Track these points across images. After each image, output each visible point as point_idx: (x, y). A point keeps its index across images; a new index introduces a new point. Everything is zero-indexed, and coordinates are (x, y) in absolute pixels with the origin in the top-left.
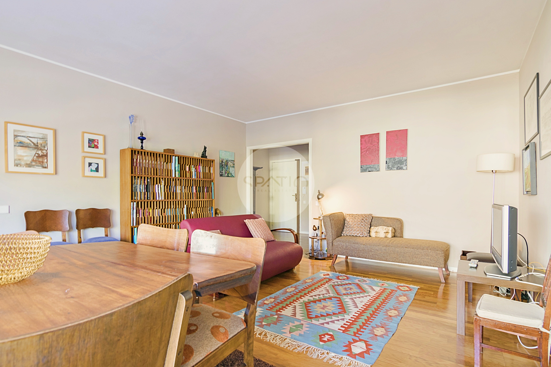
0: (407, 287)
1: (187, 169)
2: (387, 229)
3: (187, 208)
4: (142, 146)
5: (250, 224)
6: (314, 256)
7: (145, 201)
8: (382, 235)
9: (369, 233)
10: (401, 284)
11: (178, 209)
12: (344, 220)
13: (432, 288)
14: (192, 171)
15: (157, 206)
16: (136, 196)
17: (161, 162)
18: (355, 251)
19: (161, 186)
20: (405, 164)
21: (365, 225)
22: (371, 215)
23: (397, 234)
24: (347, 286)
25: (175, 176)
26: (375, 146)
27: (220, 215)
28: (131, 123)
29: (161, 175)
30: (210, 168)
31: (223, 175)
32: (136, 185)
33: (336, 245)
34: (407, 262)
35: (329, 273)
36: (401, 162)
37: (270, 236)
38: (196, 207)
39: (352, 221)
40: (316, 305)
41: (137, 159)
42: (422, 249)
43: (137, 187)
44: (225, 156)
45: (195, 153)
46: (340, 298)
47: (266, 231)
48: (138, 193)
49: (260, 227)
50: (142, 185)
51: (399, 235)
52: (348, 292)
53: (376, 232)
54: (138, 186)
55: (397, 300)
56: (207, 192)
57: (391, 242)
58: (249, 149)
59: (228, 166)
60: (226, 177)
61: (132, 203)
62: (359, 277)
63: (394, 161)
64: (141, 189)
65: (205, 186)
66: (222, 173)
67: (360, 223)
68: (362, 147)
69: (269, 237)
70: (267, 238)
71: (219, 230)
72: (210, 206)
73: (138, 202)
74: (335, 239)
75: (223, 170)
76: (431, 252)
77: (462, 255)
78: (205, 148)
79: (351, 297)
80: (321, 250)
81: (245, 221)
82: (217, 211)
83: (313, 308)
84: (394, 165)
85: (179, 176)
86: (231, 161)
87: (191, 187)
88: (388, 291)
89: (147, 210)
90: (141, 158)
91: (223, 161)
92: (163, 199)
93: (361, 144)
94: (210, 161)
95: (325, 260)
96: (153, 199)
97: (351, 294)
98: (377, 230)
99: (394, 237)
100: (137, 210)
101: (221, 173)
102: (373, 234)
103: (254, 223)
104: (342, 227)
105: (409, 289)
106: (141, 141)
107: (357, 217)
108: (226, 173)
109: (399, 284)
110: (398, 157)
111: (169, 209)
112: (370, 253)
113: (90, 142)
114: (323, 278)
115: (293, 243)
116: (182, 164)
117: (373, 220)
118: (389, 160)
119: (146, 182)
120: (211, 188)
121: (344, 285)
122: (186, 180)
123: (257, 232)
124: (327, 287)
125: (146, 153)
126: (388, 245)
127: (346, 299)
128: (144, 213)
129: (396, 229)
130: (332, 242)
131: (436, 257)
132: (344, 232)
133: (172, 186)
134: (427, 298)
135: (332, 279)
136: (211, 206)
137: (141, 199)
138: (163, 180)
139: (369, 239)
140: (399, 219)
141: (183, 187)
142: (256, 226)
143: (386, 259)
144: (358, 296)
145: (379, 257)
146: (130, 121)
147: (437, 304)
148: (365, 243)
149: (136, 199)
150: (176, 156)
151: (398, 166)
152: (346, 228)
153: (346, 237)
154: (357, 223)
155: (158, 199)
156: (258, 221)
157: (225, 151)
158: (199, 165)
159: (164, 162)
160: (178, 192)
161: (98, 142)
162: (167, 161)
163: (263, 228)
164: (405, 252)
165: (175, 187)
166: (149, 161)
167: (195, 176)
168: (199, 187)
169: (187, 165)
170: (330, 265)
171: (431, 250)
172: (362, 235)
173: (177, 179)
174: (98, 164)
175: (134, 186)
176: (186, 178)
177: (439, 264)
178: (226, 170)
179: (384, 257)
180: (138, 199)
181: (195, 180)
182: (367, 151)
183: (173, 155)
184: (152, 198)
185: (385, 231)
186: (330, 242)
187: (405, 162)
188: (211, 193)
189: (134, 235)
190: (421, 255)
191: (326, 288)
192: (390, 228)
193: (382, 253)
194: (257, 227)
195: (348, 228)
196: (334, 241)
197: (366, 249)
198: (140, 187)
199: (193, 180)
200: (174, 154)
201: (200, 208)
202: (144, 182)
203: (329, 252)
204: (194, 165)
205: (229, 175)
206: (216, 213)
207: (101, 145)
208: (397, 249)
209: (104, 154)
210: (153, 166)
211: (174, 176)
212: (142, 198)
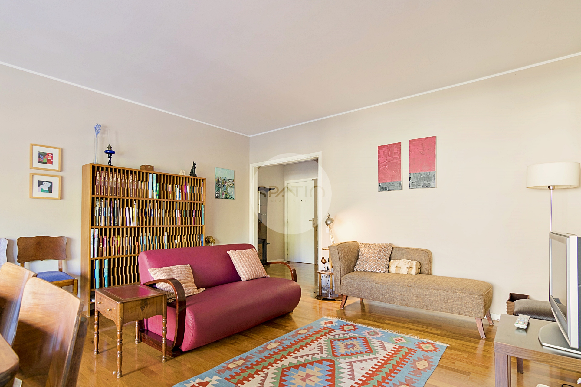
0: (432, 344)
1: (169, 189)
2: (410, 263)
3: (168, 237)
4: (110, 161)
5: (234, 257)
6: (321, 296)
7: (110, 227)
8: (404, 271)
9: (388, 268)
10: (424, 340)
11: (156, 237)
12: (358, 251)
13: (467, 347)
14: (176, 191)
15: (127, 233)
16: (98, 222)
17: (134, 180)
18: (369, 292)
19: (134, 209)
20: (433, 180)
21: (383, 258)
22: (391, 245)
23: (423, 270)
24: (349, 342)
25: (153, 197)
26: (396, 159)
27: (213, 243)
28: (97, 134)
29: (133, 196)
30: (200, 188)
31: (219, 196)
32: (99, 208)
33: (345, 283)
34: (434, 308)
35: (334, 320)
36: (428, 178)
37: (260, 271)
38: (180, 234)
39: (367, 253)
40: (297, 373)
41: (100, 177)
42: (454, 292)
43: (100, 211)
44: (222, 175)
45: (181, 171)
46: (333, 361)
47: (255, 265)
48: (101, 218)
49: (247, 260)
50: (107, 208)
51: (426, 272)
52: (348, 351)
53: (396, 267)
54: (101, 209)
55: (413, 368)
56: (195, 216)
57: (413, 281)
58: (252, 167)
59: (226, 186)
60: (223, 198)
61: (92, 230)
62: (369, 327)
63: (419, 178)
64: (107, 213)
65: (193, 209)
66: (219, 194)
67: (377, 255)
68: (380, 161)
69: (258, 272)
70: (254, 274)
71: (189, 265)
72: (199, 233)
73: (101, 229)
74: (345, 275)
75: (219, 190)
76: (466, 297)
77: (509, 300)
78: (194, 165)
79: (350, 360)
80: (331, 287)
81: (228, 252)
82: (210, 239)
83: (291, 378)
84: (419, 182)
85: (158, 197)
86: (230, 180)
87: (174, 211)
88: (403, 351)
89: (114, 238)
90: (107, 176)
91: (220, 180)
92: (136, 224)
93: (379, 157)
94: (200, 180)
95: (335, 300)
96: (123, 224)
97: (352, 354)
98: (397, 265)
99: (420, 273)
100: (99, 239)
101: (216, 195)
102: (393, 269)
103: (239, 255)
104: (355, 260)
105: (434, 349)
106: (109, 155)
107: (374, 247)
108: (223, 194)
109: (422, 339)
110: (424, 172)
111: (144, 237)
112: (387, 295)
113: (41, 156)
114: (323, 328)
115: (290, 281)
116: (163, 184)
117: (393, 252)
118: (413, 175)
119: (112, 204)
120: (201, 211)
121: (347, 339)
122: (167, 202)
123: (243, 266)
124: (323, 342)
125: (113, 170)
126: (409, 285)
127: (341, 363)
128: (109, 242)
129: (423, 263)
130: (340, 279)
131: (472, 303)
132: (357, 267)
133: (148, 209)
134: (458, 365)
135: (333, 330)
136: (201, 233)
137: (105, 225)
138: (136, 202)
139: (386, 276)
140: (426, 250)
141: (164, 210)
142: (242, 258)
143: (407, 303)
144: (360, 358)
145: (397, 300)
146: (96, 131)
147: (471, 375)
148: (380, 282)
149: (98, 225)
150: (154, 174)
151: (425, 183)
152: (360, 261)
153: (358, 273)
154: (373, 255)
155: (128, 225)
156: (245, 253)
157: (222, 169)
158: (185, 185)
159: (138, 181)
160: (156, 216)
161: (52, 157)
162: (141, 180)
163: (252, 261)
164: (431, 295)
165: (152, 210)
166: (117, 179)
167: (179, 197)
168: (185, 210)
169: (169, 185)
170: (338, 308)
171: (465, 293)
172: (379, 271)
173: (155, 201)
174: (51, 183)
175: (96, 210)
176: (167, 200)
177: (476, 313)
178: (223, 190)
179: (404, 300)
180: (101, 225)
181: (179, 203)
182: (385, 165)
183: (150, 172)
184: (120, 224)
185: (408, 266)
186: (338, 280)
187: (433, 178)
188: (201, 218)
189: (95, 269)
190: (452, 300)
191: (321, 343)
192: (415, 263)
193: (402, 296)
194: (242, 260)
195: (361, 261)
196: (343, 278)
197: (382, 289)
198: (104, 211)
199: (176, 202)
200: (153, 171)
201: (186, 235)
202: (110, 205)
203: (338, 291)
204: (178, 184)
205: (227, 197)
206: (208, 241)
207: (56, 160)
208: (421, 291)
209: (60, 171)
210: (123, 185)
211: (150, 197)
212: (107, 224)
